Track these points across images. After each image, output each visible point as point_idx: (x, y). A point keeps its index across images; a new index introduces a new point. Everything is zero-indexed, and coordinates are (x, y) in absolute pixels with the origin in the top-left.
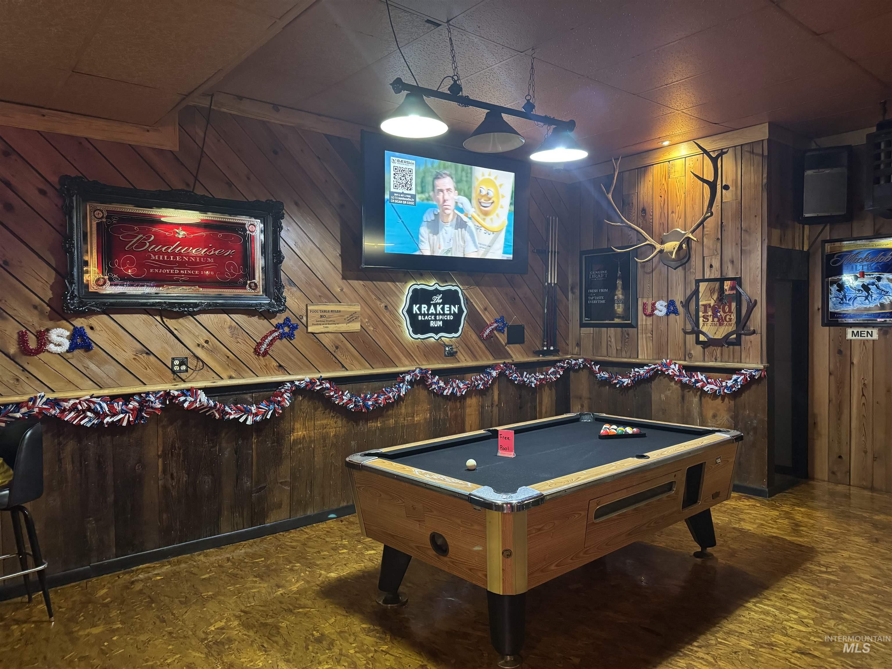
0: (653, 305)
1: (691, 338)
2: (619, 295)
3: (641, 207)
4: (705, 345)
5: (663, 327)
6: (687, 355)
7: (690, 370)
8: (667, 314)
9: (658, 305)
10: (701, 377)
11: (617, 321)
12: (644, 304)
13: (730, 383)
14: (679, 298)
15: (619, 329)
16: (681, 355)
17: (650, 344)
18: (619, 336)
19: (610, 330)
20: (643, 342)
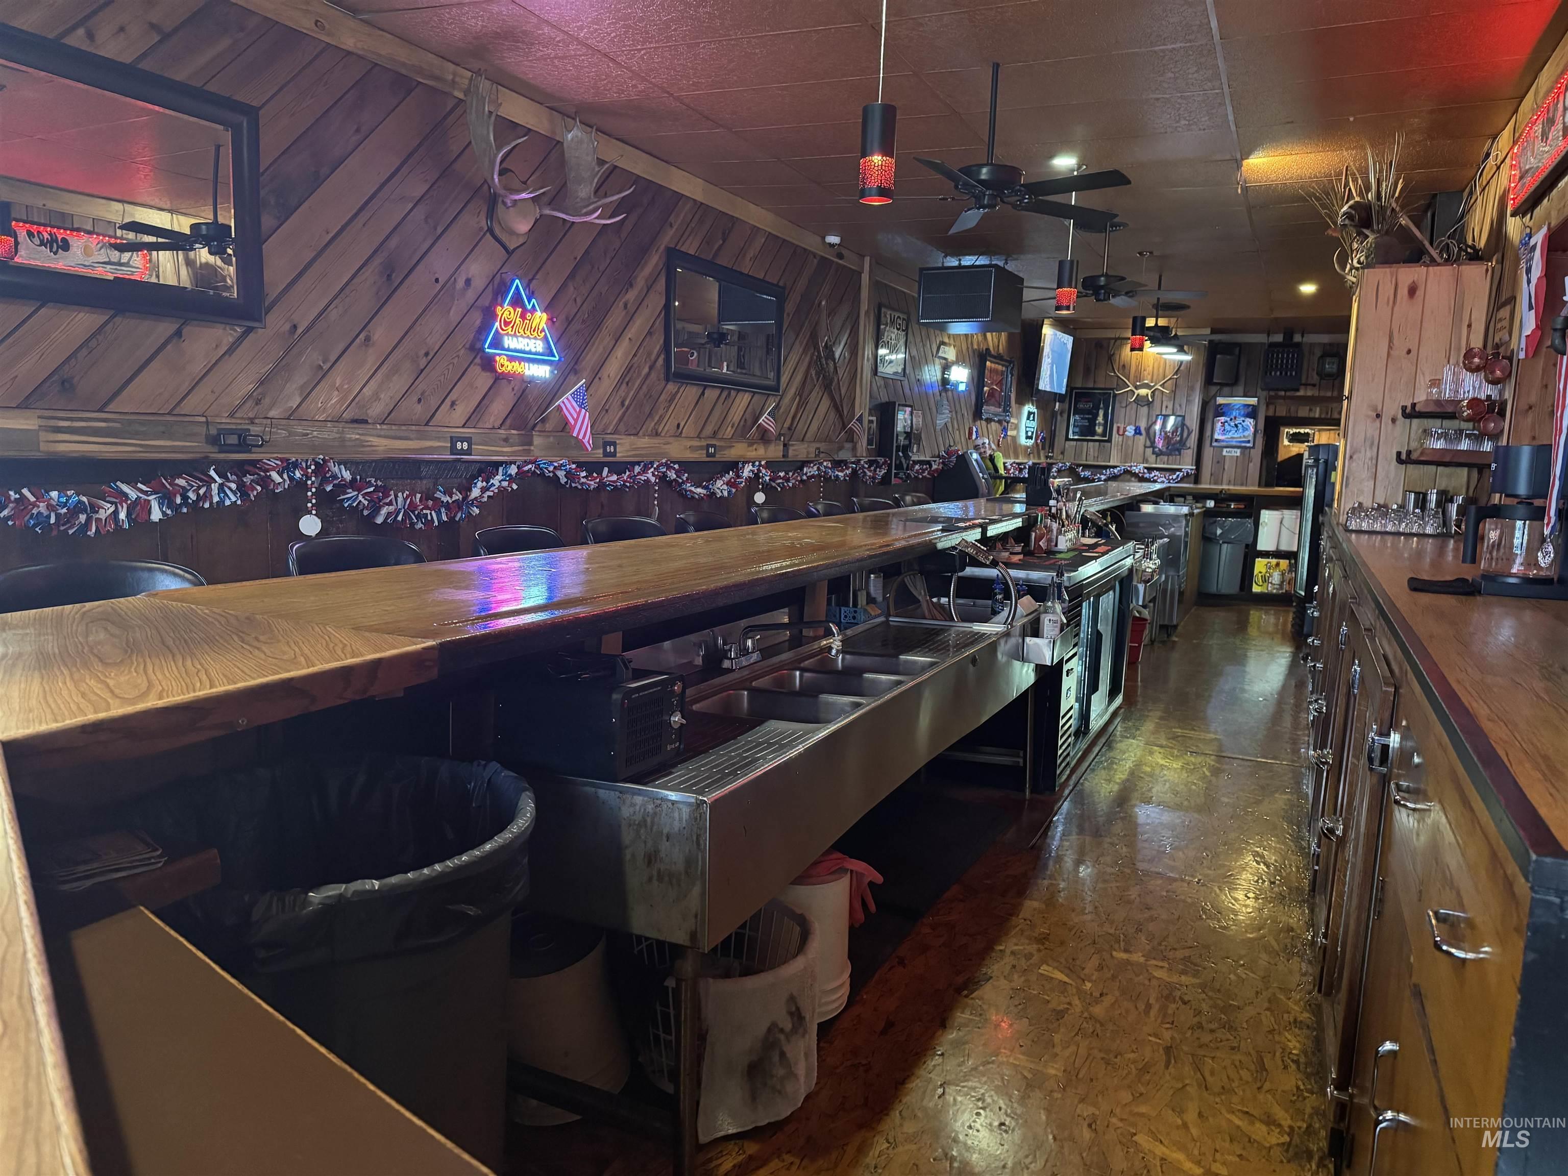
0: (1125, 428)
1: (1149, 451)
2: (1100, 419)
3: (1121, 364)
4: (1157, 455)
5: (1130, 443)
6: (1145, 460)
7: (1151, 470)
8: (1134, 435)
9: (1128, 428)
10: (1157, 473)
11: (1096, 438)
12: (1118, 428)
13: (1175, 477)
14: (1143, 425)
15: (1098, 444)
16: (1141, 460)
17: (1120, 454)
18: (1097, 448)
19: (1091, 444)
20: (1114, 453)
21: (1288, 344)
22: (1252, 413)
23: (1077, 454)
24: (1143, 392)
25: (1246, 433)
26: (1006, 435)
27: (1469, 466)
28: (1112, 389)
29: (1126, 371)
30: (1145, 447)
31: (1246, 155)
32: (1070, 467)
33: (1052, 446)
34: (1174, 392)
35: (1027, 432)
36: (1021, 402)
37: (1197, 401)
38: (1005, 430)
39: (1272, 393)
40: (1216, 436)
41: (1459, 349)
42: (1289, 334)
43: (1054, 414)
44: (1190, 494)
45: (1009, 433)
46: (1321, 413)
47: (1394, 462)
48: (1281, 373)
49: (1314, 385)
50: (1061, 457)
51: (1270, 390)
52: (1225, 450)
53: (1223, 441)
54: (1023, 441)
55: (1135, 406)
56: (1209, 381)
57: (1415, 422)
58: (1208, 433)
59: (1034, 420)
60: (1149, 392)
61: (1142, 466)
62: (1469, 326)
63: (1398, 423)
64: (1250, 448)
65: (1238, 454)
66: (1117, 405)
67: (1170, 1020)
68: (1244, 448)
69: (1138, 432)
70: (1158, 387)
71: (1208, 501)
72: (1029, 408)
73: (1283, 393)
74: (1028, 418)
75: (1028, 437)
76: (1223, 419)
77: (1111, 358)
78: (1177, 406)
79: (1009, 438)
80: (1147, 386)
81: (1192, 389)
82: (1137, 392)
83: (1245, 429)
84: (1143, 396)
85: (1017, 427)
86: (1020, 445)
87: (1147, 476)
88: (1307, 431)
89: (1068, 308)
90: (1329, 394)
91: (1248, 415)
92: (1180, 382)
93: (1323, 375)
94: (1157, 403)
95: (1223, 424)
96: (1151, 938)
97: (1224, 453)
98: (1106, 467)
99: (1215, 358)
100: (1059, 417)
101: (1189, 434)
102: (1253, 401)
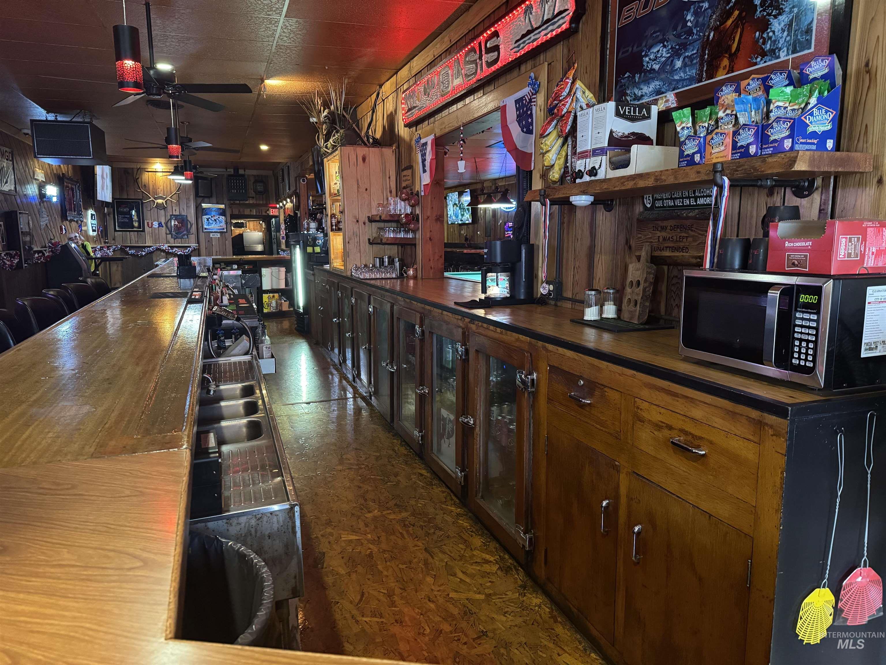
0: (152, 223)
1: (169, 236)
2: (135, 218)
3: (144, 184)
4: (175, 238)
5: (157, 232)
6: (168, 242)
7: (172, 247)
8: (159, 227)
9: (154, 223)
10: (176, 249)
11: (135, 229)
12: (148, 223)
13: (187, 251)
14: (163, 221)
15: (136, 233)
16: (165, 242)
17: (151, 239)
18: (136, 236)
19: (132, 233)
20: (148, 238)
21: (236, 174)
22: (223, 213)
23: (124, 240)
24: (160, 201)
25: (221, 224)
26: (81, 230)
27: (397, 244)
28: (141, 200)
29: (147, 188)
30: (166, 234)
31: (268, 78)
32: (121, 248)
33: (106, 235)
34: (178, 201)
35: (92, 227)
36: (86, 209)
37: (192, 206)
38: (80, 226)
39: (232, 202)
40: (205, 227)
41: (387, 189)
42: (236, 169)
43: (104, 215)
44: (222, 262)
45: (83, 228)
46: (256, 212)
47: (367, 244)
48: (237, 191)
49: (253, 198)
50: (113, 242)
51: (230, 200)
52: (211, 234)
53: (209, 229)
54: (91, 233)
55: (156, 210)
56: (197, 195)
57: (373, 224)
58: (200, 225)
59: (95, 219)
60: (164, 202)
61: (166, 245)
62: (389, 178)
63: (366, 224)
64: (224, 232)
65: (219, 236)
66: (145, 210)
67: (415, 536)
68: (221, 233)
69: (160, 225)
70: (168, 198)
71: (234, 266)
72: (90, 212)
73: (238, 202)
74: (92, 219)
75: (94, 231)
76: (207, 217)
77: (136, 181)
78: (181, 209)
79: (83, 231)
80: (161, 198)
81: (188, 199)
82: (156, 201)
83: (221, 222)
84: (160, 204)
85: (86, 225)
86: (90, 236)
87: (171, 251)
88: (242, 221)
89: (177, 157)
90: (261, 202)
91: (221, 214)
92: (181, 196)
93: (257, 192)
94: (169, 208)
95: (208, 220)
96: (374, 501)
97: (211, 236)
98: (144, 247)
99: (198, 182)
100: (107, 217)
101: (191, 226)
102: (222, 206)
